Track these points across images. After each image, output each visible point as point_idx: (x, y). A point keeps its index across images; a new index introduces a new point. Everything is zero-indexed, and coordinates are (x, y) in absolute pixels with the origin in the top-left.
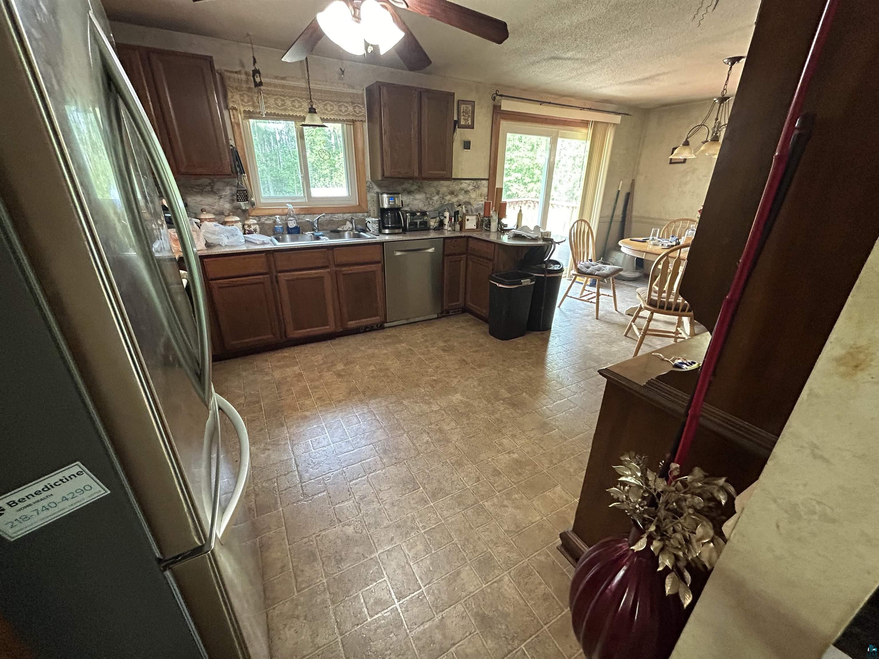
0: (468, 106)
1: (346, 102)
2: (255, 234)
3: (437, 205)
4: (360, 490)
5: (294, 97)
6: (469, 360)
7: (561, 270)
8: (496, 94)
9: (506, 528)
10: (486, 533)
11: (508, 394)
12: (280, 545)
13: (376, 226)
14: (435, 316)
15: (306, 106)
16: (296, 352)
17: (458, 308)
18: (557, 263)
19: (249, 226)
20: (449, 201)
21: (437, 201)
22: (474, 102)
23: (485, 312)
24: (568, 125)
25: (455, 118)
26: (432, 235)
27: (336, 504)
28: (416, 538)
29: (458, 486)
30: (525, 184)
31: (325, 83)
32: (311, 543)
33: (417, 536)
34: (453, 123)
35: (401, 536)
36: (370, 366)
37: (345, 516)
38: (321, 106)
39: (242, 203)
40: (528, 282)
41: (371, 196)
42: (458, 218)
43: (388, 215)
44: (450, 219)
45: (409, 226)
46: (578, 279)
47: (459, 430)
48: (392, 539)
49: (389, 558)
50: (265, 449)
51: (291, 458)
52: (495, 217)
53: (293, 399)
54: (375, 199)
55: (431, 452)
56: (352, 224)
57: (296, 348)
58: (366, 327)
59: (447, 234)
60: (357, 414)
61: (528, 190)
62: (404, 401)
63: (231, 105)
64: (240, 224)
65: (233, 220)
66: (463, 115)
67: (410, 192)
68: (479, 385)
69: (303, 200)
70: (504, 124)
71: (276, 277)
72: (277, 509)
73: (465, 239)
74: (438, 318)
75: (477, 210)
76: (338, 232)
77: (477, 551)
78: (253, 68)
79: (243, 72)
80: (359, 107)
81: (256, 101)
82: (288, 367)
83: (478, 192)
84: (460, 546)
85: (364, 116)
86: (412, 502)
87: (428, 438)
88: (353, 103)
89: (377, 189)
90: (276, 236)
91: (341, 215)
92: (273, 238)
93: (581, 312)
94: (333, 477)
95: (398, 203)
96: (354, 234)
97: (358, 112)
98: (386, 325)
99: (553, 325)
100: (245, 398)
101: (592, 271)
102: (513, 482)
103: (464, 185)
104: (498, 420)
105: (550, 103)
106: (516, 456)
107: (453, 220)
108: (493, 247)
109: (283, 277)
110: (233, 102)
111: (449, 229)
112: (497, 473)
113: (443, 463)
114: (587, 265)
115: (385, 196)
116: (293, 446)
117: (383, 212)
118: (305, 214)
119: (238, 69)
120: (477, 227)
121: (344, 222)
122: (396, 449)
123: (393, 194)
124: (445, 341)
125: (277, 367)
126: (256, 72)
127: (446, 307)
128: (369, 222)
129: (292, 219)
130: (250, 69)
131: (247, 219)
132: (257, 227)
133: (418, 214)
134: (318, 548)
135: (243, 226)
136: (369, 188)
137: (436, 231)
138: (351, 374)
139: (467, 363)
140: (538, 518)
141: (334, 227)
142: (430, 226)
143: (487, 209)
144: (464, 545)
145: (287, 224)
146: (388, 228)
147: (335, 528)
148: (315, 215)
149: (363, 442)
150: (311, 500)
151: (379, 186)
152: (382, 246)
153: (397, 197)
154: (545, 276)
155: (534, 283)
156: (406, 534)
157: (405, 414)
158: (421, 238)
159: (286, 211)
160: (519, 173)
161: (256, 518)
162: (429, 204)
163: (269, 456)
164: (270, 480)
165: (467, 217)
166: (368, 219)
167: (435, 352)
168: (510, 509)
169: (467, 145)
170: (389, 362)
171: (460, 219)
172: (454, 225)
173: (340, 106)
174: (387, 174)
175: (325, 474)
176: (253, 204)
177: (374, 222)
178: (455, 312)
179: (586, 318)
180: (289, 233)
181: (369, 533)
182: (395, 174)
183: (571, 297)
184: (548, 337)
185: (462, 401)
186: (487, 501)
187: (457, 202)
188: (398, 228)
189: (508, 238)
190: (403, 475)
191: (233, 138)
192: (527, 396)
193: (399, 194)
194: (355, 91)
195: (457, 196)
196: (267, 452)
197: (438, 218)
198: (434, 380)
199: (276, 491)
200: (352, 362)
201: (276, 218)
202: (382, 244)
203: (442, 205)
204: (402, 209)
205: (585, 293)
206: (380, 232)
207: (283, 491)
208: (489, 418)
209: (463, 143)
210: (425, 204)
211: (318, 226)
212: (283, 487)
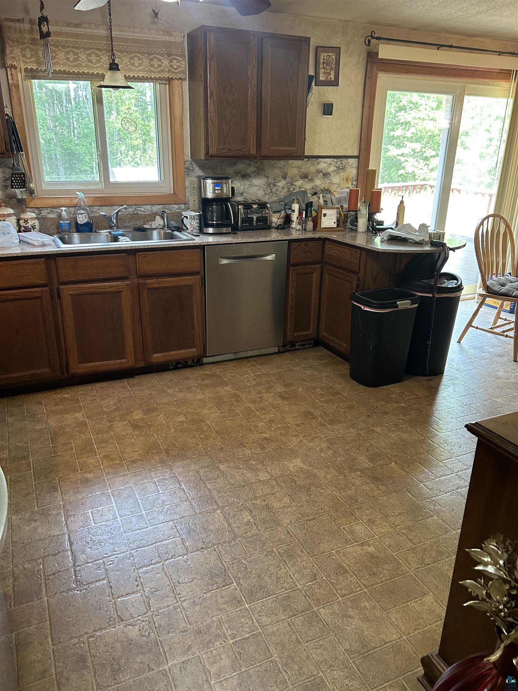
0: (330, 54)
1: (159, 54)
2: (33, 232)
3: (283, 194)
4: (152, 581)
5: (91, 49)
6: (317, 413)
7: (459, 288)
8: (372, 36)
9: (347, 646)
10: (319, 651)
11: (369, 463)
12: (41, 644)
13: (195, 223)
14: (276, 350)
15: (106, 60)
16: (80, 393)
17: (307, 340)
18: (453, 277)
19: (26, 221)
20: (300, 187)
21: (283, 188)
22: (340, 48)
23: (344, 346)
24: (479, 77)
25: (312, 72)
26: (275, 235)
27: (119, 597)
28: (221, 649)
29: (285, 584)
30: (426, 159)
31: (132, 29)
32: (82, 645)
33: (224, 647)
34: (306, 79)
35: (201, 646)
36: (178, 415)
37: (128, 613)
38: (126, 60)
39: (17, 191)
40: (406, 304)
41: (190, 181)
42: (311, 211)
43: (212, 208)
44: (300, 214)
45: (242, 223)
46: (489, 300)
47: (295, 508)
48: (189, 647)
49: (183, 673)
50: (31, 520)
51: (64, 534)
52: (364, 212)
53: (71, 457)
54: (196, 185)
55: (252, 536)
56: (163, 219)
57: (80, 388)
58: (178, 362)
59: (295, 235)
60: (156, 480)
61: (430, 167)
62: (221, 466)
63: (9, 62)
64: (14, 219)
65: (5, 213)
66: (324, 68)
67: (245, 176)
68: (329, 448)
69: (99, 187)
70: (383, 78)
71: (58, 290)
72: (41, 599)
73: (321, 242)
74: (279, 353)
75: (339, 201)
76: (144, 230)
77: (304, 674)
78: (40, 15)
79: (27, 19)
80: (177, 60)
81: (41, 56)
82: (67, 413)
83: (343, 174)
84: (280, 666)
85: (183, 72)
86: (221, 601)
87: (249, 518)
88: (169, 55)
89: (198, 172)
90: (60, 235)
91: (149, 207)
92: (56, 237)
93: (491, 350)
94: (117, 561)
95: (226, 190)
96: (165, 233)
97: (175, 67)
98: (205, 360)
99: (447, 367)
100: (10, 451)
101: (510, 291)
102: (363, 584)
103: (323, 165)
104: (351, 498)
105: (451, 46)
106: (371, 549)
107: (304, 216)
108: (359, 253)
109: (68, 291)
110: (13, 58)
111: (299, 227)
112: (341, 570)
113: (268, 552)
114: (501, 282)
115: (209, 182)
116: (67, 517)
117: (205, 203)
118: (100, 206)
119: (21, 16)
120: (338, 226)
121: (152, 217)
122: (205, 529)
123: (219, 179)
124: (286, 386)
125: (53, 412)
126: (43, 20)
127: (289, 338)
128: (187, 217)
129: (83, 212)
130: (36, 15)
131: (24, 212)
132: (36, 222)
133: (255, 206)
134: (90, 652)
135: (18, 220)
136: (188, 171)
137: (279, 231)
138: (152, 425)
139: (314, 417)
140: (395, 637)
141: (138, 224)
142: (271, 223)
143: (353, 201)
144: (286, 665)
145: (76, 219)
146: (212, 226)
147: (115, 628)
148: (114, 207)
149: (161, 518)
150: (86, 589)
151: (202, 167)
152: (202, 252)
153: (226, 183)
154: (434, 297)
155: (416, 305)
156: (208, 642)
157: (221, 482)
158: (256, 240)
159: (76, 201)
160: (418, 144)
161: (13, 608)
162: (271, 192)
163: (35, 529)
164: (36, 560)
165: (324, 211)
166: (185, 213)
167: (270, 400)
168: (355, 622)
169: (328, 109)
170: (205, 412)
171: (314, 213)
172: (305, 222)
173: (152, 60)
174: (213, 151)
175: (106, 557)
176: (31, 192)
177: (193, 218)
178: (304, 345)
179: (498, 359)
180: (78, 231)
181: (158, 638)
182: (224, 151)
183: (477, 328)
184: (438, 384)
185: (302, 470)
186: (323, 608)
187: (313, 188)
188: (227, 226)
189: (382, 242)
190: (212, 565)
191: (9, 106)
192: (397, 468)
193: (227, 178)
194: (173, 39)
195: (312, 180)
196: (33, 524)
197: (283, 213)
198: (266, 438)
199: (40, 575)
200: (153, 410)
201: (62, 211)
202: (202, 247)
203: (290, 194)
204: (234, 199)
205: (500, 322)
206: (201, 231)
207: (50, 575)
208: (338, 494)
209: (322, 107)
210: (266, 192)
211: (117, 222)
212: (49, 570)
